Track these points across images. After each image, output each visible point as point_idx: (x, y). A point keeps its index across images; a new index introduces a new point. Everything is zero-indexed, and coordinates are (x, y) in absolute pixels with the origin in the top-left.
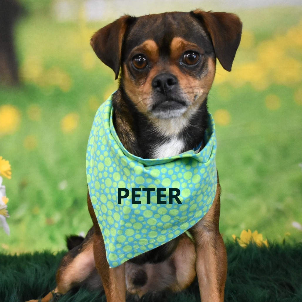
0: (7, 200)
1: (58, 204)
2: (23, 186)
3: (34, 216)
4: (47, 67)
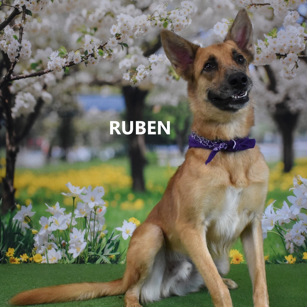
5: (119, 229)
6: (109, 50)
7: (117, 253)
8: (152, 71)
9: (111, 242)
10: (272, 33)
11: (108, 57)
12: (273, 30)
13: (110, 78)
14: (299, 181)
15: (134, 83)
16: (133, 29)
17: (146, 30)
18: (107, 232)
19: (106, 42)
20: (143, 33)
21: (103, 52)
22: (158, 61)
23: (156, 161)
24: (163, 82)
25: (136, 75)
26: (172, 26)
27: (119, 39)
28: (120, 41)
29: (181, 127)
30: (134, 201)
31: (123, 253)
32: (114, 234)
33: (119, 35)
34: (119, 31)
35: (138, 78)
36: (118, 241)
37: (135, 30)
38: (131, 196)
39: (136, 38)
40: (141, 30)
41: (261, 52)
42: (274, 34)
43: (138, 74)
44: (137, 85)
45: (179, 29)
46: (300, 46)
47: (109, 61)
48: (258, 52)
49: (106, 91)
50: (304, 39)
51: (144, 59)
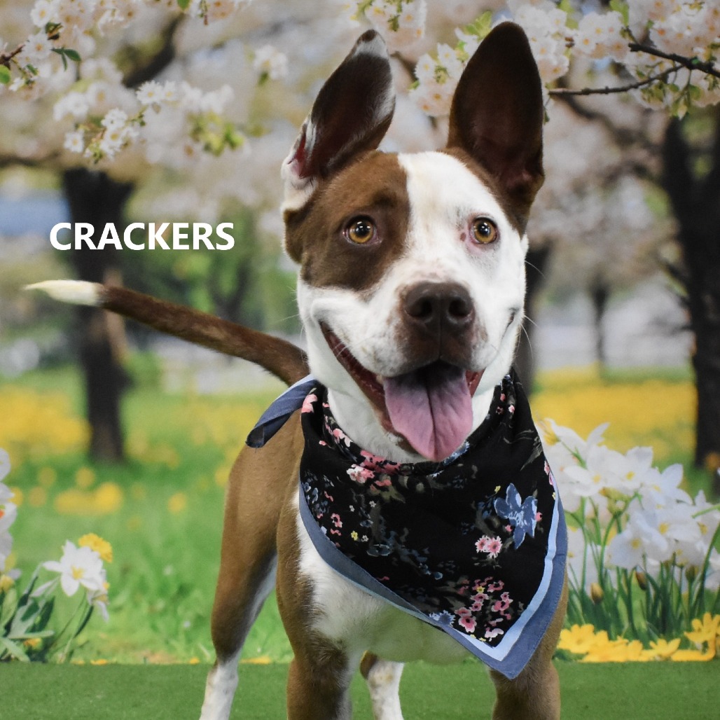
0: (108, 585)
1: (163, 591)
2: (125, 571)
3: (136, 605)
4: (153, 443)
5: (50, 566)
6: (27, 70)
7: (47, 633)
8: (145, 128)
9: (30, 603)
10: (479, 26)
11: (24, 87)
12: (482, 18)
13: (27, 148)
14: (549, 433)
15: (96, 162)
16: (92, 10)
17: (130, 14)
18: (18, 574)
19: (20, 46)
20: (121, 23)
21: (10, 73)
22: (165, 102)
23: (155, 379)
24: (177, 158)
25: (102, 137)
26: (203, 5)
27: (56, 37)
28: (57, 44)
29: (227, 284)
30: (93, 488)
31: (63, 632)
32: (37, 582)
33: (56, 26)
34: (56, 15)
35: (107, 145)
36: (50, 599)
37: (99, 13)
38: (85, 475)
39: (102, 34)
40: (117, 12)
41: (447, 80)
42: (482, 28)
43: (108, 134)
44: (102, 165)
45: (223, 14)
46: (555, 63)
47: (27, 98)
48: (439, 77)
49: (18, 181)
50: (564, 43)
51: (125, 95)
